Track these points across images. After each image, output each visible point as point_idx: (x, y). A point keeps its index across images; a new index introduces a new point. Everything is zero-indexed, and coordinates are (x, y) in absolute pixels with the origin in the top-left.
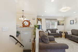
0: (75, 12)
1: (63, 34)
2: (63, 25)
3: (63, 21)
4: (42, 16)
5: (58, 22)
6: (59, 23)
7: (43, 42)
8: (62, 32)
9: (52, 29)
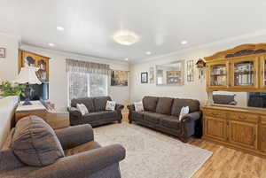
0: (149, 53)
1: (125, 113)
2: (126, 84)
3: (126, 72)
4: (51, 45)
5: (113, 76)
6: (116, 79)
7: (26, 165)
8: (123, 107)
9: (94, 100)
